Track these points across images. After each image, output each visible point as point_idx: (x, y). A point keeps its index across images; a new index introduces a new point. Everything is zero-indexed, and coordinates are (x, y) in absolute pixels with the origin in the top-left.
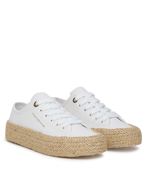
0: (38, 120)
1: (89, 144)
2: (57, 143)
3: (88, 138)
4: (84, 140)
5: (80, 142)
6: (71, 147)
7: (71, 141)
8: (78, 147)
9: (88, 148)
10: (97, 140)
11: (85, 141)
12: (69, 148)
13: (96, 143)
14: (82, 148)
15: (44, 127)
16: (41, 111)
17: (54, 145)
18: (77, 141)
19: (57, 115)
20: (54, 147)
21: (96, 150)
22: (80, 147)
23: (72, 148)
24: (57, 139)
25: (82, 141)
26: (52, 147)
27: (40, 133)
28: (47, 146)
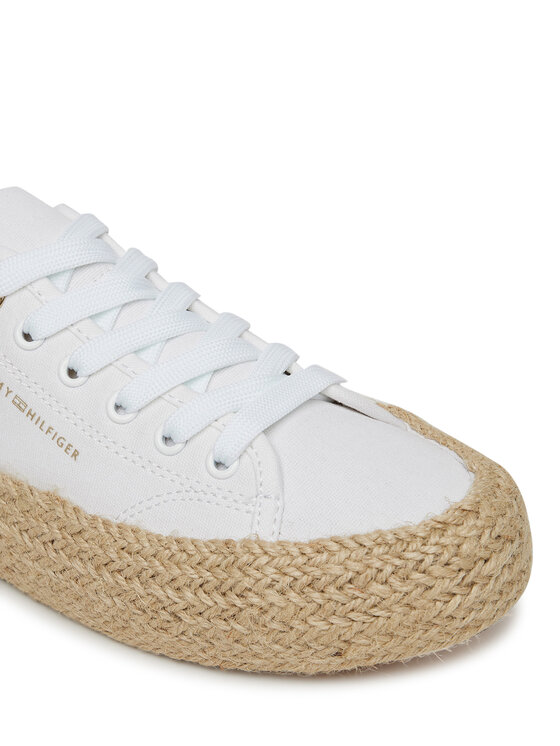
0: (20, 405)
1: (441, 586)
2: (201, 593)
3: (425, 541)
4: (398, 562)
5: (374, 579)
6: (311, 621)
7: (305, 579)
8: (364, 618)
9: (435, 613)
10: (485, 539)
11: (411, 565)
12: (302, 627)
13: (481, 563)
14: (397, 618)
15: (75, 454)
16: (27, 337)
17: (182, 604)
18: (350, 575)
19: (144, 355)
20: (182, 615)
21: (488, 607)
22: (376, 611)
23: (322, 625)
24: (198, 558)
25: (389, 569)
26: (165, 615)
27: (54, 500)
28: (131, 606)
